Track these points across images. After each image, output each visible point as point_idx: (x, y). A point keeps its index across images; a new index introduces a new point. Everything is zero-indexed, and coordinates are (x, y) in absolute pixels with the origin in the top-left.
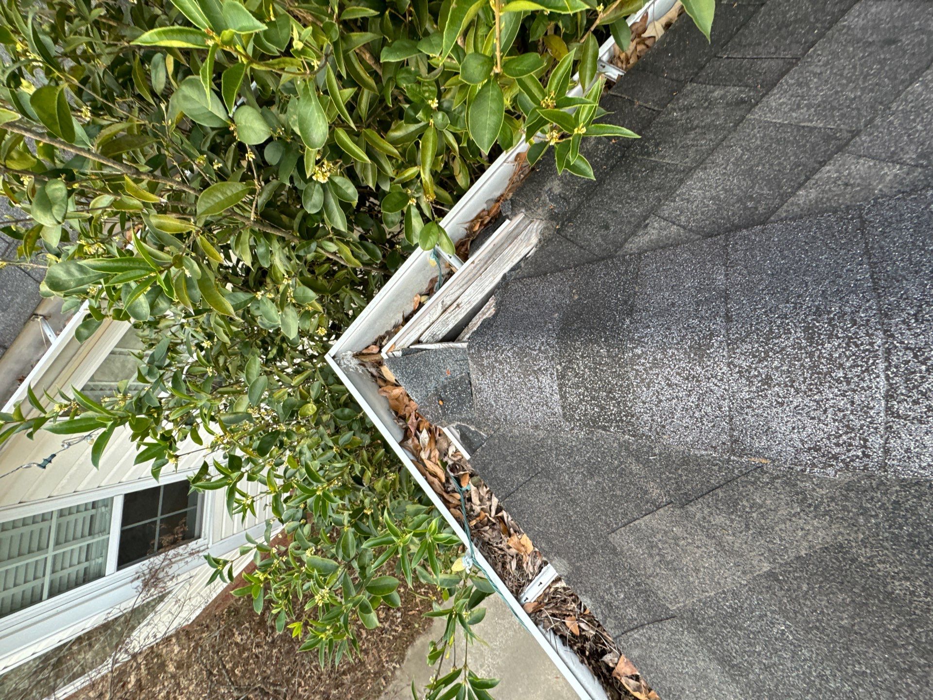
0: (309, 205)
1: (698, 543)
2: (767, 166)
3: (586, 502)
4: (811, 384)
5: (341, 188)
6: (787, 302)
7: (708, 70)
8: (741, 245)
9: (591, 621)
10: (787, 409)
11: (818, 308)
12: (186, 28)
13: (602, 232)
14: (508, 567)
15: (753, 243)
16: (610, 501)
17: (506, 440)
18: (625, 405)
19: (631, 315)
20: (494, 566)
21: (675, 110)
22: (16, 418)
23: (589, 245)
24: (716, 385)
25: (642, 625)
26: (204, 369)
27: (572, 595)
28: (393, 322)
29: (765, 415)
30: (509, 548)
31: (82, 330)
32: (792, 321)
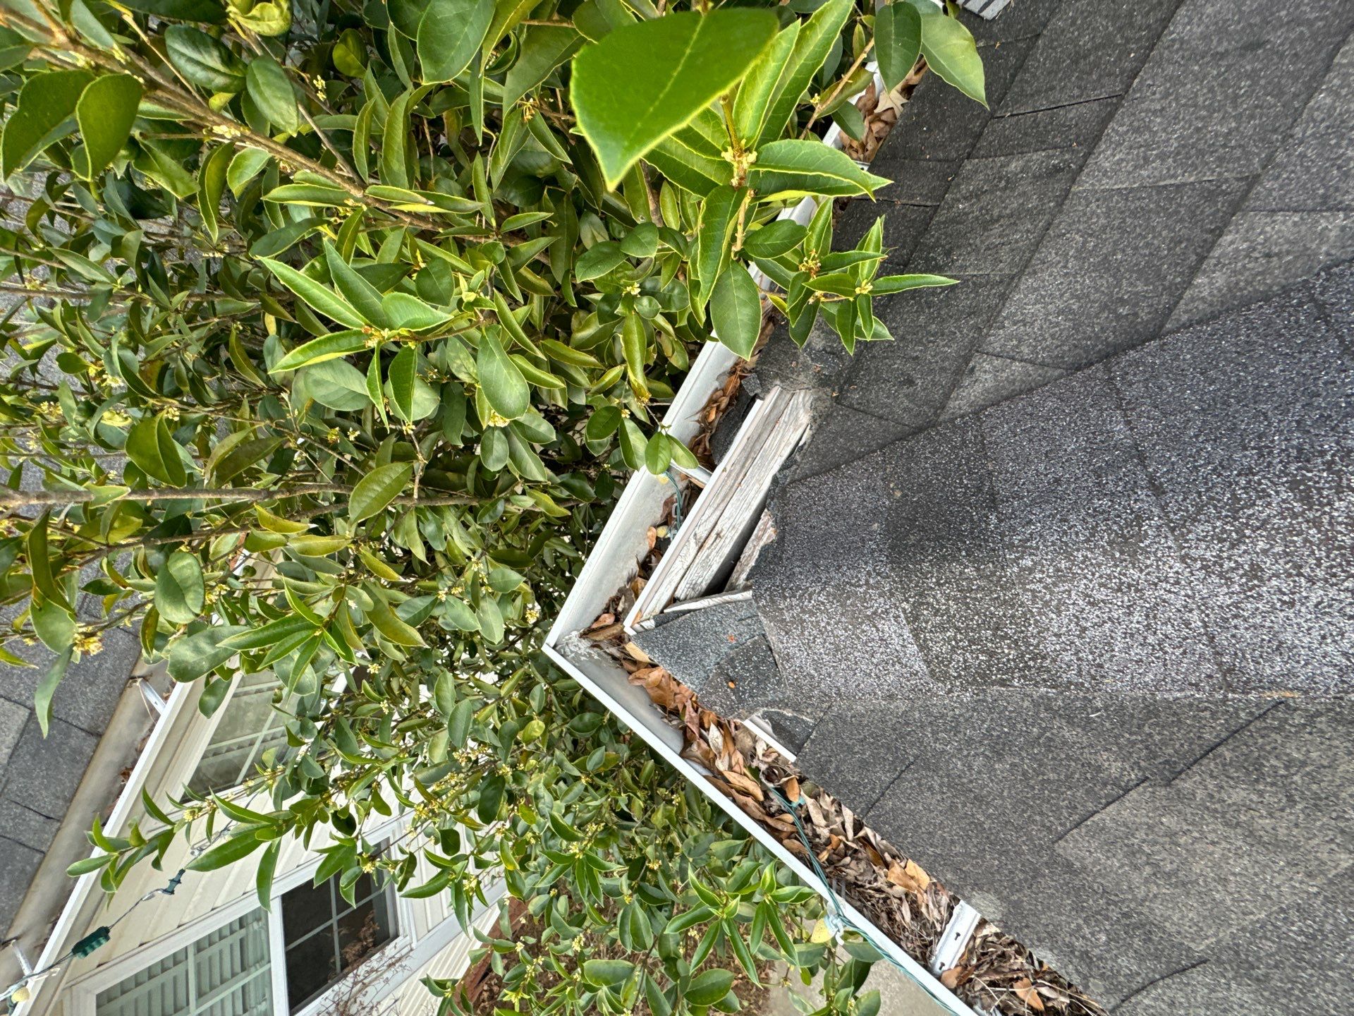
0: (491, 461)
1: (1212, 837)
2: (1129, 251)
3: (1003, 798)
4: (1332, 567)
5: (529, 427)
6: (1245, 448)
7: (989, 137)
8: (1135, 375)
9: (1055, 981)
10: (1303, 609)
11: (1300, 449)
12: (337, 333)
13: (905, 390)
14: (898, 917)
15: (1153, 368)
16: (1042, 790)
17: (845, 722)
18: (1028, 644)
19: (996, 509)
20: (875, 920)
21: (958, 200)
22: (133, 842)
23: (891, 413)
24: (1170, 592)
25: (1153, 982)
26: (377, 706)
27: (1012, 943)
28: (625, 574)
29: (1268, 624)
30: (891, 885)
31: (207, 698)
32: (1264, 477)
